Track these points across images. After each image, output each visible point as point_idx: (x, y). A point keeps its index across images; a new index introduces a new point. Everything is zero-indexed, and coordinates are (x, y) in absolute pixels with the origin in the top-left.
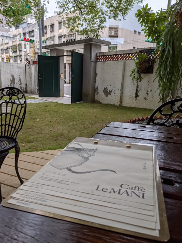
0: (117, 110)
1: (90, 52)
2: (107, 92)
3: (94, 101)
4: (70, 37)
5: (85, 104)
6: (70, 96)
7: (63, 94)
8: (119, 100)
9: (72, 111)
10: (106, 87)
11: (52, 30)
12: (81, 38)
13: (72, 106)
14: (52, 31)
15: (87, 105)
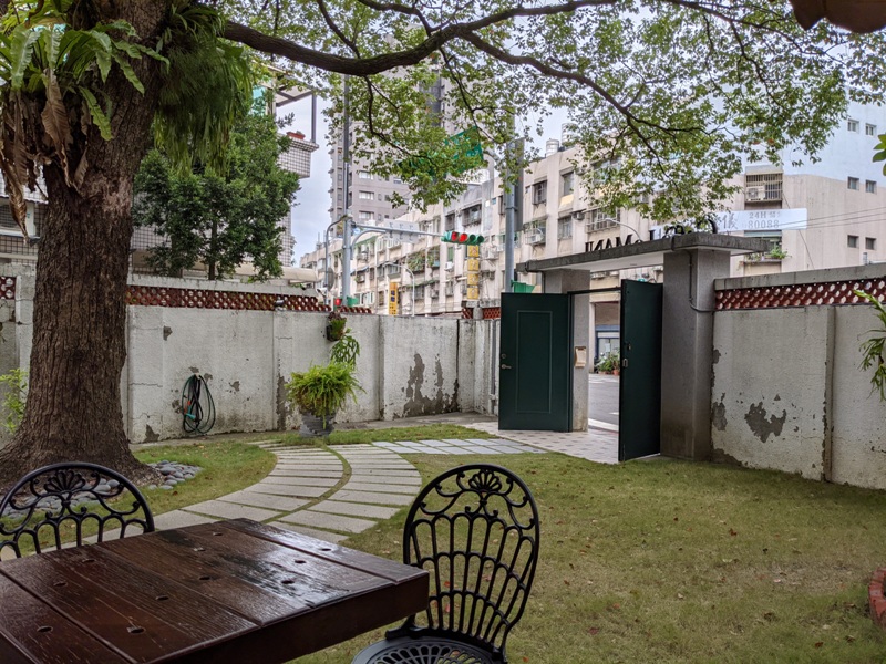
1: (688, 278)
2: (763, 423)
3: (709, 456)
5: (673, 467)
7: (585, 419)
8: (818, 458)
10: (756, 405)
11: (539, 198)
13: (625, 476)
14: (540, 201)
15: (684, 470)
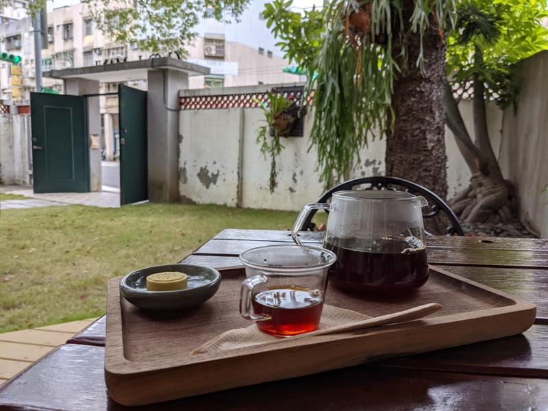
0: (231, 218)
2: (207, 178)
3: (177, 199)
4: (113, 54)
5: (155, 206)
6: (118, 190)
7: (99, 184)
9: (124, 224)
10: (204, 167)
11: (68, 35)
12: (140, 57)
13: (123, 213)
14: (68, 37)
15: (160, 207)
